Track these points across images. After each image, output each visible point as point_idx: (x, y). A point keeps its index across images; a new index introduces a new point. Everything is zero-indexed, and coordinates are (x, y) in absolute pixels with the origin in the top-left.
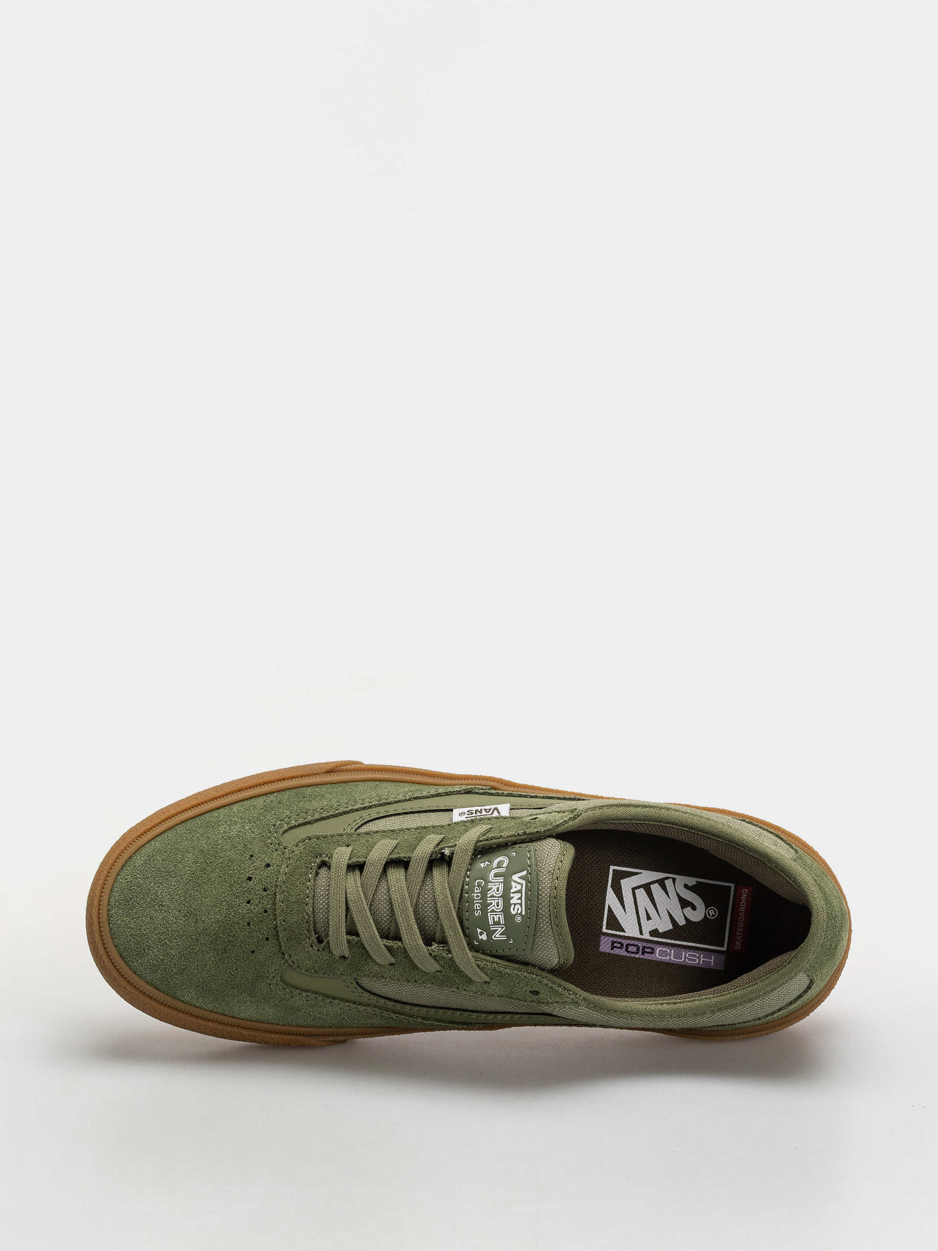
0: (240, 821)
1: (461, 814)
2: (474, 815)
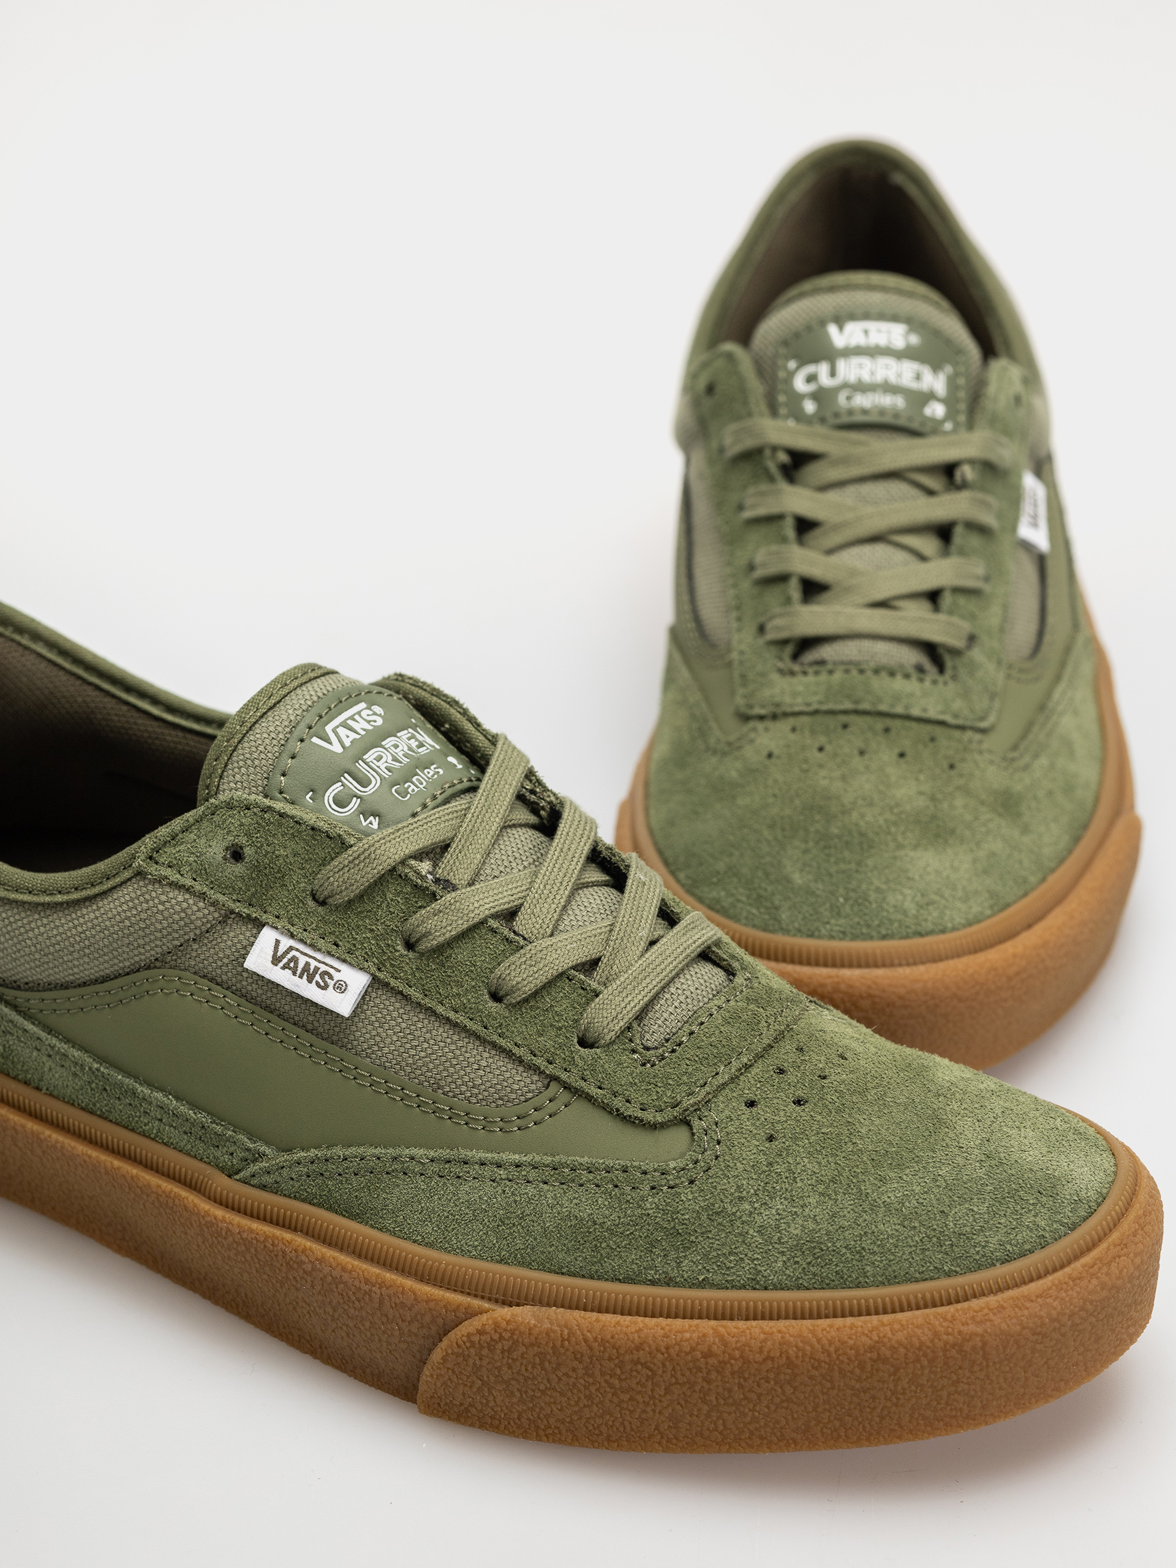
0: (751, 1232)
1: (341, 987)
2: (323, 968)
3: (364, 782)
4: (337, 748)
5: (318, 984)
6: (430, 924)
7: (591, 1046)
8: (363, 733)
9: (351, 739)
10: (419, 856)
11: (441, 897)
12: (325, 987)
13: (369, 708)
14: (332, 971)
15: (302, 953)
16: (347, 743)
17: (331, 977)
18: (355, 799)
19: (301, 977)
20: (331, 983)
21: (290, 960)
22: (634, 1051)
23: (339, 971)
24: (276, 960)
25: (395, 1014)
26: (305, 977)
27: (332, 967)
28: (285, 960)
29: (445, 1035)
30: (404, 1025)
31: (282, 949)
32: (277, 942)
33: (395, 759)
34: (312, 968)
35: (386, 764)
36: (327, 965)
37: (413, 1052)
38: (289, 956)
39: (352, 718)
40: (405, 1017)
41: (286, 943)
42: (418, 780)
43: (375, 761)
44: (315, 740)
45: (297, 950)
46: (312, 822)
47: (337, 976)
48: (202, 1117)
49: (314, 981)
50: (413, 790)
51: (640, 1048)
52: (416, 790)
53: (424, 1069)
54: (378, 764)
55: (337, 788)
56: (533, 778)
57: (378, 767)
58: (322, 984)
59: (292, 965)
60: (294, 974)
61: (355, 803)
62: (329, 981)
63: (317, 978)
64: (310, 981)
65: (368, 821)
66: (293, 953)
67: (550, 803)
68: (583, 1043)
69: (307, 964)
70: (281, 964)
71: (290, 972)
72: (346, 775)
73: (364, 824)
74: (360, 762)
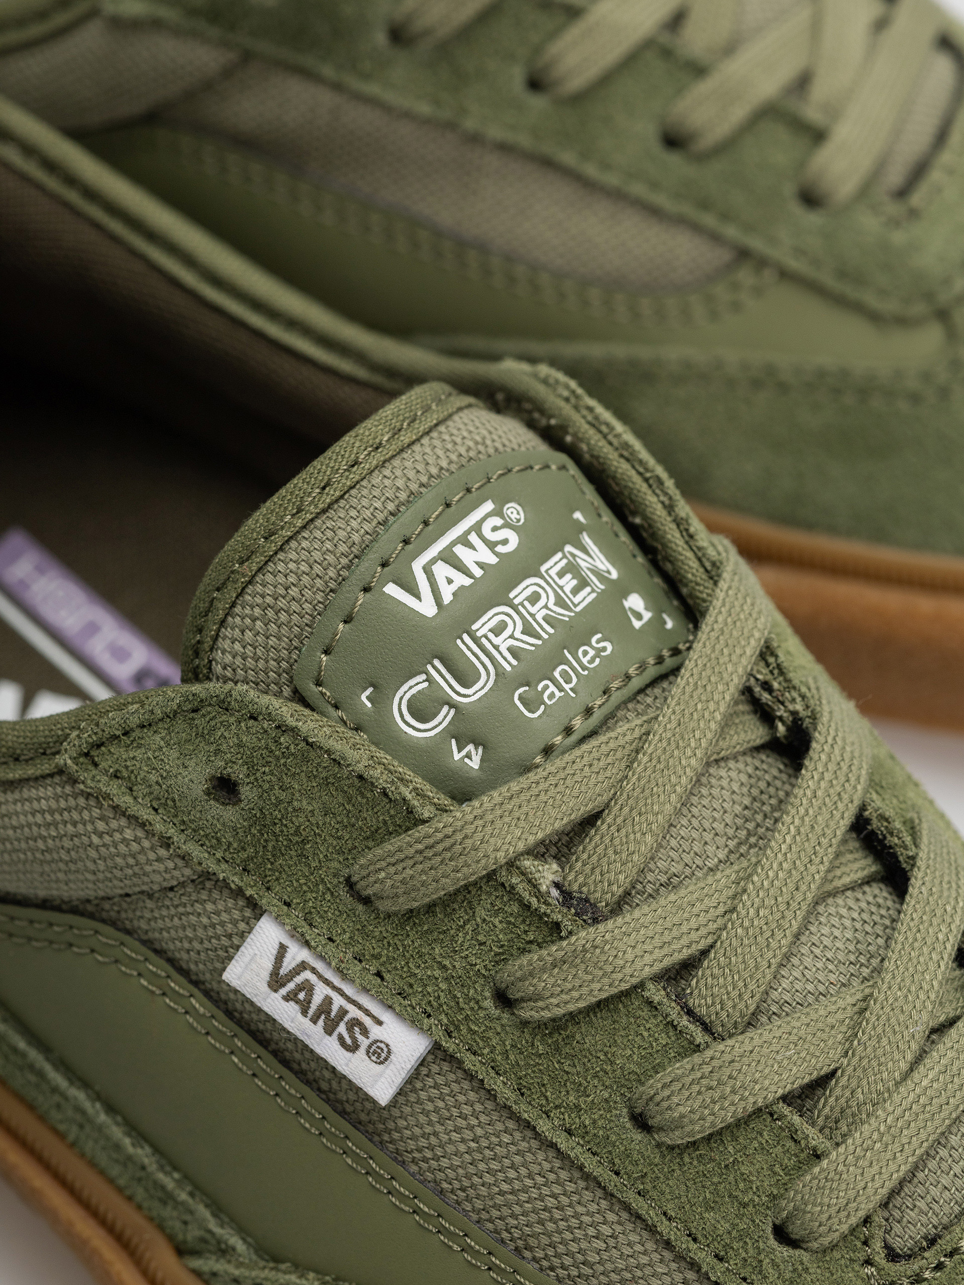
1: (380, 1054)
3: (466, 678)
4: (427, 607)
5: (341, 1039)
6: (545, 982)
7: (794, 1244)
8: (478, 572)
9: (454, 587)
10: (540, 851)
11: (570, 933)
12: (353, 1048)
13: (498, 512)
14: (367, 1021)
15: (320, 977)
16: (447, 598)
17: (365, 1032)
18: (445, 709)
19: (314, 1021)
20: (364, 1042)
21: (300, 988)
22: (868, 1262)
23: (380, 1023)
24: (276, 981)
25: (467, 1110)
26: (321, 1022)
27: (367, 1013)
28: (291, 986)
29: (546, 1166)
30: (479, 1131)
31: (288, 964)
32: (282, 949)
33: (528, 630)
34: (335, 1009)
35: (511, 642)
36: (360, 1007)
37: (488, 1179)
38: (299, 979)
39: (464, 540)
40: (483, 1118)
41: (297, 954)
42: (564, 674)
43: (491, 636)
44: (392, 589)
45: (314, 970)
46: (360, 767)
47: (376, 1032)
48: (143, 1154)
49: (336, 1033)
50: (552, 695)
51: (880, 1258)
52: (558, 694)
53: (505, 1211)
54: (496, 641)
55: (416, 685)
56: (771, 660)
57: (496, 648)
58: (349, 1041)
59: (302, 996)
60: (304, 1012)
61: (445, 716)
62: (360, 1038)
63: (342, 1028)
64: (329, 1031)
65: (464, 753)
66: (307, 975)
67: (794, 713)
68: (782, 1234)
69: (328, 1001)
70: (283, 991)
71: (297, 1007)
72: (436, 662)
73: (457, 756)
74: (465, 637)
